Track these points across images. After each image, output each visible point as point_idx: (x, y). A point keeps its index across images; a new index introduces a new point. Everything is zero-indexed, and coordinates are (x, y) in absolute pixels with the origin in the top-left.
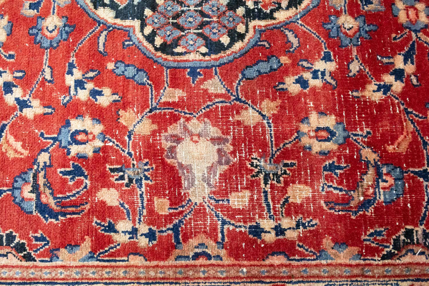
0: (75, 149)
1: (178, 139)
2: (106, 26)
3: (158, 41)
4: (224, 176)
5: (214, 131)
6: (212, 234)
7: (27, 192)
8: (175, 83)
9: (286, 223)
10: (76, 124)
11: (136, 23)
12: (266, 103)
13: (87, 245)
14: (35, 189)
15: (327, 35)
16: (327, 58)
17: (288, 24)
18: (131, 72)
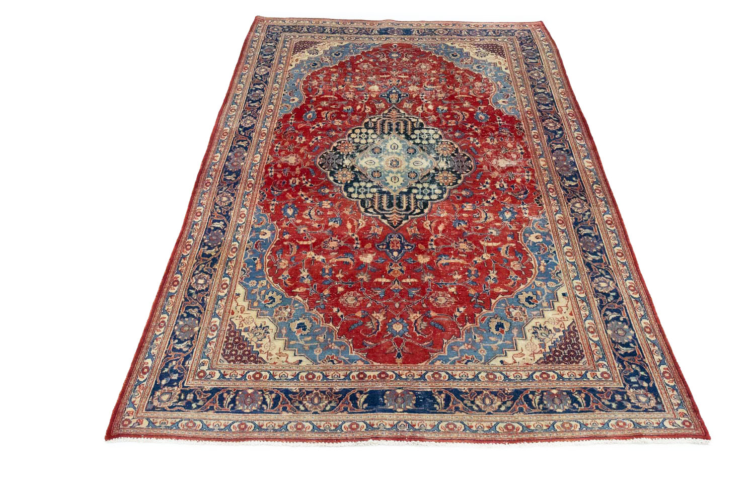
1: (499, 167)
4: (508, 158)
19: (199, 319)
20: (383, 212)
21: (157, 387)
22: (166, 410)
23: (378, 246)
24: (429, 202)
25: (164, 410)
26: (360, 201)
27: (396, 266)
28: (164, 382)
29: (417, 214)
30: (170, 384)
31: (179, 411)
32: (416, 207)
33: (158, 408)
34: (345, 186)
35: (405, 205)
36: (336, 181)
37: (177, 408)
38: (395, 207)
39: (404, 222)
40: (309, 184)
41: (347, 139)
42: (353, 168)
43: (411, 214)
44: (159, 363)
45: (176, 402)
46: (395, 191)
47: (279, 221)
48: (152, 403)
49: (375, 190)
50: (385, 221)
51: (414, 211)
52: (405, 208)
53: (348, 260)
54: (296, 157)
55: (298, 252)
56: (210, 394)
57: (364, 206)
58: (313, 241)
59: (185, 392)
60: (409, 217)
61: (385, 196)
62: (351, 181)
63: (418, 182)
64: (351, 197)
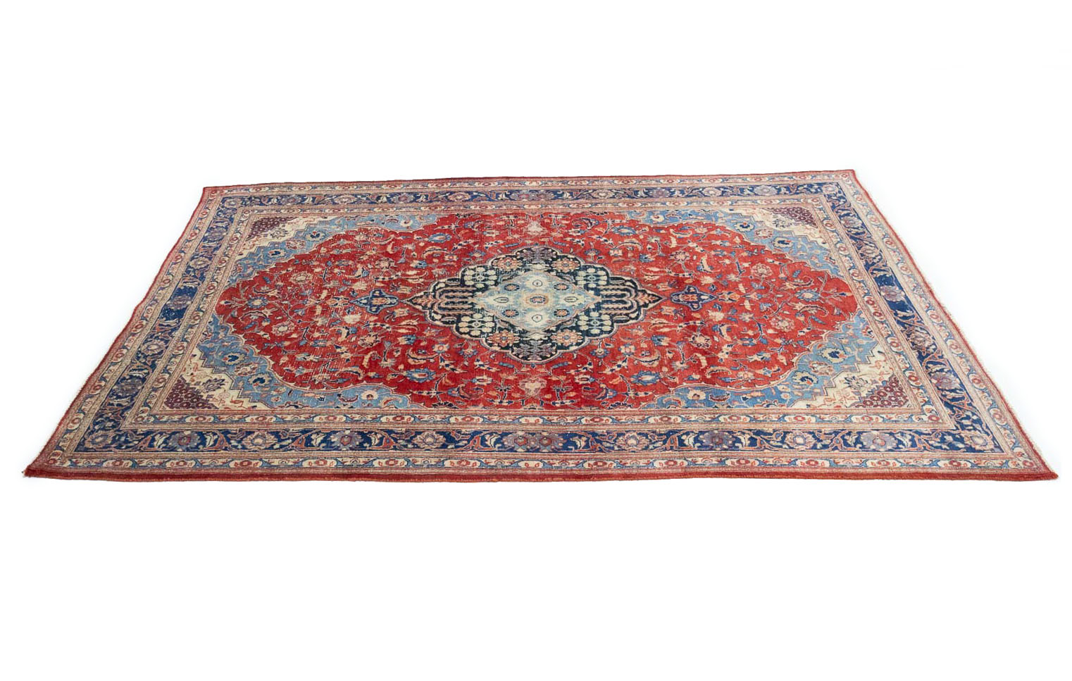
0: (579, 230)
2: (570, 254)
3: (550, 250)
5: (529, 233)
6: (530, 217)
7: (594, 222)
8: (544, 242)
9: (506, 218)
10: (579, 234)
11: (559, 254)
12: (511, 238)
13: (572, 214)
14: (591, 223)
15: (485, 251)
16: (487, 248)
17: (501, 254)
18: (560, 244)
19: (860, 433)
20: (635, 306)
21: (970, 449)
22: (994, 437)
23: (694, 308)
24: (610, 276)
25: (994, 439)
26: (615, 324)
27: (724, 297)
28: (961, 445)
29: (634, 283)
30: (961, 440)
31: (987, 427)
32: (623, 284)
33: (995, 444)
34: (588, 336)
35: (619, 293)
36: (578, 344)
37: (986, 430)
38: (624, 299)
39: (649, 292)
40: (587, 366)
41: (484, 339)
42: (548, 331)
43: (635, 288)
44: (938, 454)
45: (979, 431)
46: (593, 299)
47: (667, 386)
48: (992, 450)
49: (594, 315)
50: (651, 306)
51: (629, 286)
52: (626, 292)
53: (724, 329)
54: (526, 382)
55: (723, 365)
56: (954, 408)
57: (627, 321)
58: (699, 355)
59: (963, 427)
60: (639, 289)
61: (605, 306)
62: (577, 331)
63: (576, 283)
64: (610, 332)
